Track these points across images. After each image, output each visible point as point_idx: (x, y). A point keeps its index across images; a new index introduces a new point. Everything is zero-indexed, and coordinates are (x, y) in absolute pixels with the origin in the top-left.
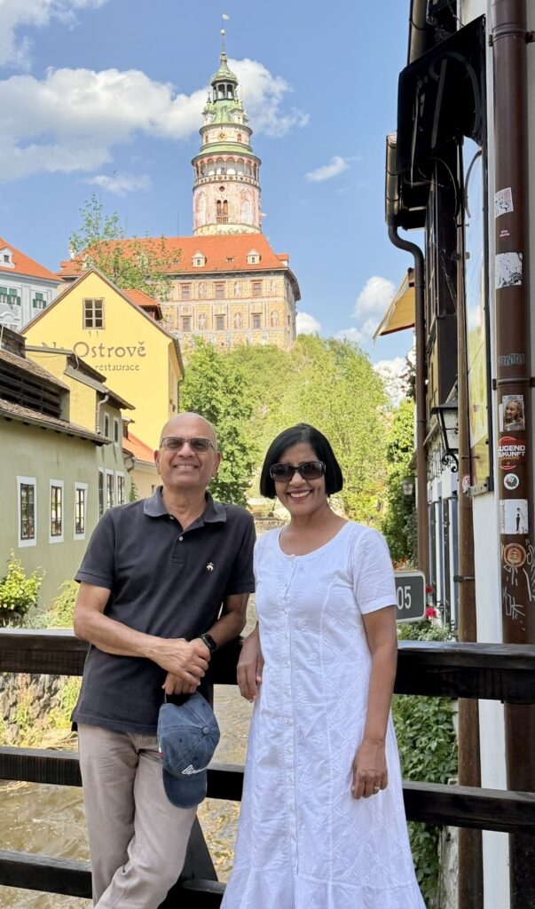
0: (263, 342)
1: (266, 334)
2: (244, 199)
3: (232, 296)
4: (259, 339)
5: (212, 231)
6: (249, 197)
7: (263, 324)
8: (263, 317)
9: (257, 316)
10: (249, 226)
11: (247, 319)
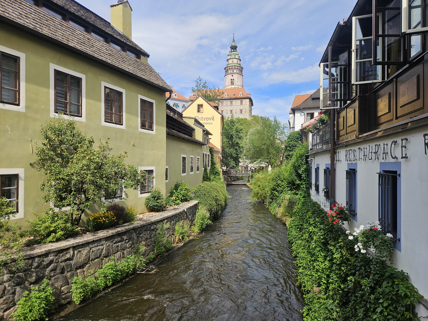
0: (243, 117)
1: (244, 115)
2: (238, 78)
3: (235, 105)
4: (242, 116)
5: (230, 87)
6: (240, 78)
7: (243, 113)
8: (243, 111)
9: (241, 110)
10: (240, 86)
11: (239, 111)
